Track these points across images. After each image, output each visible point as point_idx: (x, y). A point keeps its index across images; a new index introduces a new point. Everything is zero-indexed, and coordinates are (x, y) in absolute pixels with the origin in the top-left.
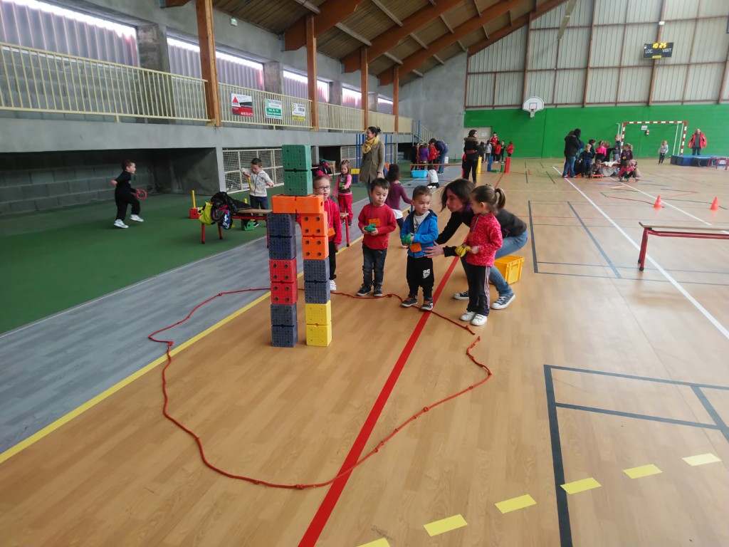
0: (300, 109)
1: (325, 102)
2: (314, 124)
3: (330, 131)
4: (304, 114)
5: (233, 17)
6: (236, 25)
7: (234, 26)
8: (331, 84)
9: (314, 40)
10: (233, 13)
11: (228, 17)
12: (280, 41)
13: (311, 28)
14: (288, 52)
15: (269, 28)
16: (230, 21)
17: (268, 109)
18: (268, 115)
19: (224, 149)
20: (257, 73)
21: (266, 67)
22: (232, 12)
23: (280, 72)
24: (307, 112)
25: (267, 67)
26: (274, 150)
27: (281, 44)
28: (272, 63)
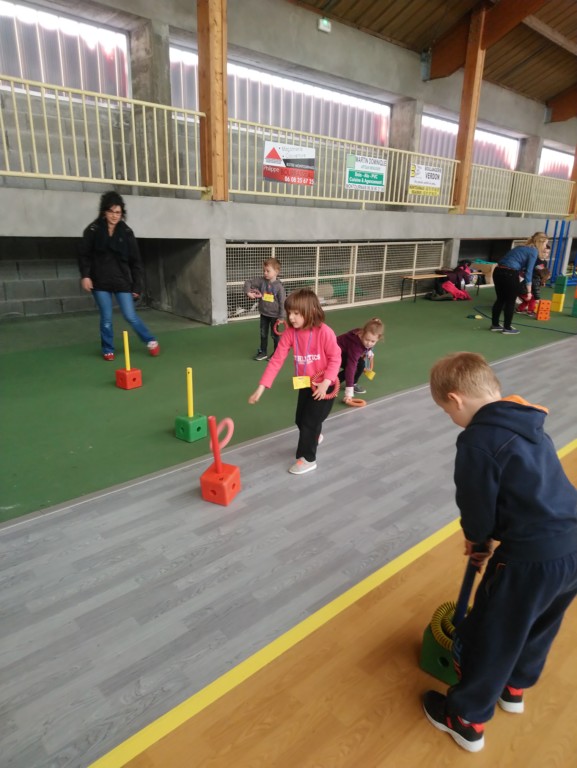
0: (429, 176)
1: (509, 168)
2: (456, 201)
3: (508, 215)
4: (437, 183)
5: (324, 16)
6: (329, 30)
7: (325, 32)
8: (523, 142)
9: (481, 55)
10: (325, 11)
11: (311, 15)
12: (423, 64)
13: (477, 32)
14: (434, 81)
15: (402, 41)
16: (318, 24)
17: (352, 174)
18: (349, 185)
19: (228, 242)
20: (377, 121)
21: (395, 110)
22: (322, 9)
23: (417, 116)
24: (444, 180)
25: (397, 110)
26: (357, 245)
27: (423, 69)
28: (405, 102)
